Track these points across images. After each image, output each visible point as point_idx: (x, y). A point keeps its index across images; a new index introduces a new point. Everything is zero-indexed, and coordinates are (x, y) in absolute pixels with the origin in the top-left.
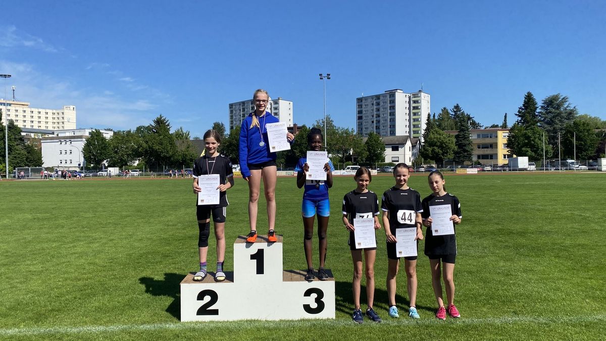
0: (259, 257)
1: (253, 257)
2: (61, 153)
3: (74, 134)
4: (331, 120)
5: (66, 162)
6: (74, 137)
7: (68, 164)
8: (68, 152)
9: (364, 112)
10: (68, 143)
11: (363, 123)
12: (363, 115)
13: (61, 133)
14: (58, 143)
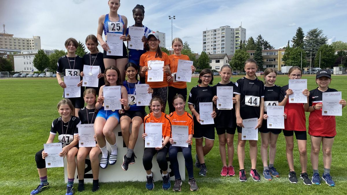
2: (25, 64)
3: (32, 52)
4: (188, 44)
6: (32, 54)
7: (29, 70)
8: (29, 63)
9: (207, 40)
10: (29, 58)
11: (207, 46)
12: (207, 41)
13: (25, 52)
14: (23, 58)
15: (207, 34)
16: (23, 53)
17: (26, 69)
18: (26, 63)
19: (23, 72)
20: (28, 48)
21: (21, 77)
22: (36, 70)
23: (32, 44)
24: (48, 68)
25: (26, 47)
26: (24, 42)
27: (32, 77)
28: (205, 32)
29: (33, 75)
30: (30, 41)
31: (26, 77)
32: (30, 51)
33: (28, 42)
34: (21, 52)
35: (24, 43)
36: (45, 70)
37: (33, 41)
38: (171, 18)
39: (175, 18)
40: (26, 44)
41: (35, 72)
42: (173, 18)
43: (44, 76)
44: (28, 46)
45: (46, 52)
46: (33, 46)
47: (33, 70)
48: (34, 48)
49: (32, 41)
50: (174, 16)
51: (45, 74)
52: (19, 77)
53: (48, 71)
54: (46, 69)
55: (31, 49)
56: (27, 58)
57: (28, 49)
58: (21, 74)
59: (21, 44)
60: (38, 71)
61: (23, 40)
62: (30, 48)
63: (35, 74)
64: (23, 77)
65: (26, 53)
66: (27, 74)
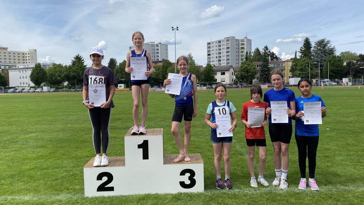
0: (144, 146)
1: (139, 146)
2: (20, 78)
3: (28, 66)
4: (192, 56)
5: (24, 84)
6: (28, 68)
7: (25, 85)
8: (25, 77)
9: (211, 51)
10: (24, 72)
11: (211, 58)
12: (211, 53)
13: (20, 66)
14: (19, 72)
15: (211, 45)
16: (18, 67)
17: (22, 83)
18: (22, 77)
19: (18, 87)
20: (23, 61)
21: (16, 92)
22: (32, 85)
23: (28, 57)
24: (45, 82)
25: (21, 61)
26: (19, 55)
27: (29, 92)
28: (209, 44)
29: (30, 90)
30: (26, 54)
31: (22, 92)
32: (25, 64)
33: (23, 56)
34: (16, 66)
35: (19, 57)
36: (42, 85)
37: (29, 54)
38: (174, 29)
39: (178, 29)
40: (21, 58)
41: (31, 87)
42: (176, 30)
43: (41, 91)
44: (24, 60)
45: (43, 66)
46: (29, 60)
47: (29, 85)
48: (29, 61)
49: (27, 54)
50: (177, 27)
51: (43, 89)
52: (15, 92)
53: (44, 85)
54: (43, 83)
55: (27, 63)
56: (23, 72)
57: (24, 63)
58: (16, 90)
59: (17, 58)
60: (35, 86)
61: (19, 54)
62: (25, 61)
63: (32, 89)
64: (19, 92)
65: (22, 67)
66: (23, 89)
